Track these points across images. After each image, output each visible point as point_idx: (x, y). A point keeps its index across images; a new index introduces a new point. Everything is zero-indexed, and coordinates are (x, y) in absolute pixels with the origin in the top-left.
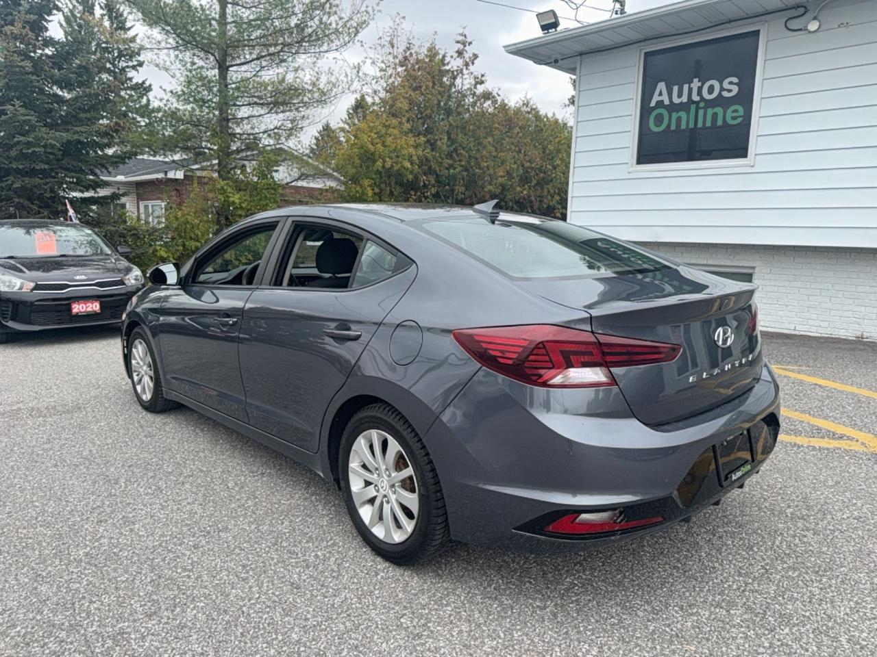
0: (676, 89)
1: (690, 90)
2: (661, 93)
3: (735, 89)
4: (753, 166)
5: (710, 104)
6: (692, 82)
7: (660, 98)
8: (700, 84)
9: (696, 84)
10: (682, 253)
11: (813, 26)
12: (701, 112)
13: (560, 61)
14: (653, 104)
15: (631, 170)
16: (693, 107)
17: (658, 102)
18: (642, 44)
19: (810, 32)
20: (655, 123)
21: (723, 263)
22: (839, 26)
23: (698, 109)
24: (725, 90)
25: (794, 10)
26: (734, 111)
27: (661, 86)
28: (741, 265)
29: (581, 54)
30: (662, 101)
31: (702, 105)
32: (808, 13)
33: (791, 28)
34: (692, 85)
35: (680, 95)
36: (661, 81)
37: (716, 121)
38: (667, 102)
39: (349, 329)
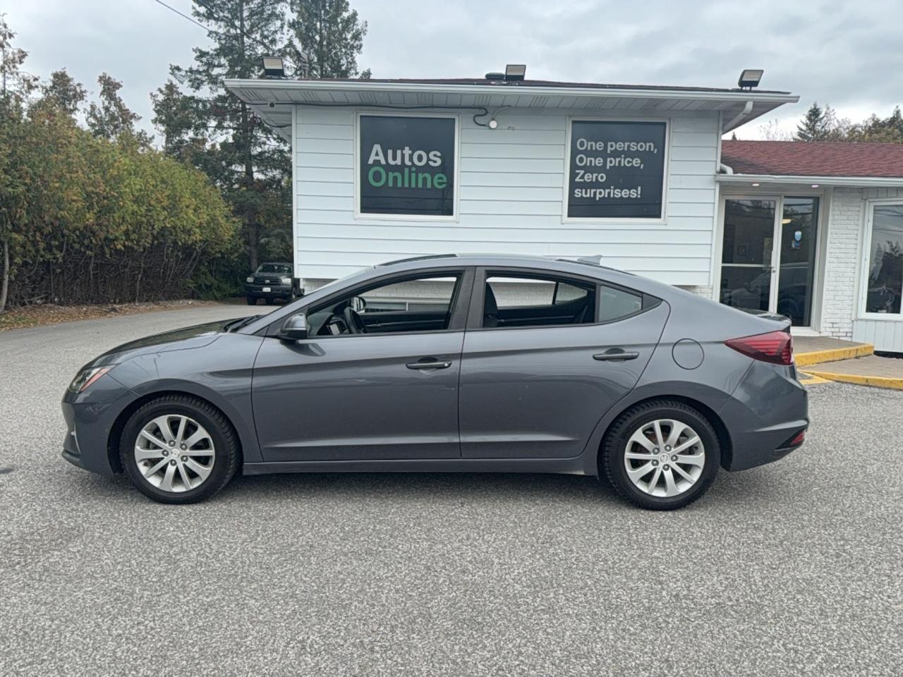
0: (390, 152)
1: (403, 156)
2: (376, 153)
3: (439, 162)
4: (458, 223)
5: (420, 170)
6: (404, 149)
7: (377, 158)
8: (410, 152)
9: (407, 151)
10: (397, 289)
11: (493, 124)
12: (413, 175)
13: (275, 106)
14: (371, 162)
15: (356, 217)
16: (407, 170)
17: (375, 161)
18: (358, 107)
19: (490, 128)
20: (374, 179)
21: (430, 297)
22: (508, 129)
23: (410, 172)
24: (431, 160)
25: (477, 110)
26: (440, 178)
27: (377, 147)
28: (444, 297)
29: (296, 103)
30: (379, 161)
31: (414, 169)
32: (488, 115)
33: (479, 123)
34: (404, 152)
35: (394, 158)
36: (377, 144)
37: (426, 185)
38: (383, 162)
39: (622, 351)
